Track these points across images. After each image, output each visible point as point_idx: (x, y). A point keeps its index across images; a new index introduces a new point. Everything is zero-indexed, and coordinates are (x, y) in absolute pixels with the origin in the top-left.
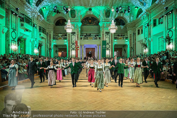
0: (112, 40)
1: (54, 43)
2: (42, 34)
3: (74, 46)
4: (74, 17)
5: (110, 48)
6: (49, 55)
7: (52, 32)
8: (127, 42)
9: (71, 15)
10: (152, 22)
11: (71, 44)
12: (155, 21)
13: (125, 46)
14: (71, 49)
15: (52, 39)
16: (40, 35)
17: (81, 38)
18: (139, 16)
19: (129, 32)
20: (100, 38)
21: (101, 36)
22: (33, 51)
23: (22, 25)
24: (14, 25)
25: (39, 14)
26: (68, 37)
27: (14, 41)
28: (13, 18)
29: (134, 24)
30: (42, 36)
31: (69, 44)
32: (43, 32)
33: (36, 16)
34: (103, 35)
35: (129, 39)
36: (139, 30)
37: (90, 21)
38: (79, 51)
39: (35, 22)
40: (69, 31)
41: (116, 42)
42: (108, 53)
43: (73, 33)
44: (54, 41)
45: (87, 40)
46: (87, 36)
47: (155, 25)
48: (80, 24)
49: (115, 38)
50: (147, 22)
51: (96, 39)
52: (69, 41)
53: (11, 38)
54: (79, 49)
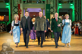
8: (72, 6)
14: (13, 12)
17: (24, 2)
20: (44, 2)
31: (11, 7)
45: (30, 4)
51: (40, 2)
54: (22, 12)
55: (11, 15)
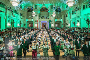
0: (54, 19)
1: (27, 20)
2: (21, 17)
3: (36, 22)
4: (37, 8)
5: (53, 23)
6: (24, 26)
7: (26, 15)
9: (35, 7)
10: (72, 12)
11: (35, 21)
12: (73, 12)
13: (61, 22)
15: (26, 19)
16: (20, 17)
17: (40, 18)
18: (67, 9)
19: (63, 16)
20: (48, 18)
21: (49, 17)
22: (17, 25)
23: (12, 14)
24: (9, 15)
25: (20, 8)
26: (33, 18)
27: (9, 21)
28: (8, 12)
29: (65, 12)
30: (21, 18)
31: (34, 21)
32: (22, 16)
33: (18, 9)
34: (50, 17)
35: (62, 19)
36: (67, 15)
37: (44, 10)
38: (38, 25)
39: (18, 12)
40: (34, 16)
41: (56, 20)
42: (52, 25)
43: (36, 16)
44: (27, 19)
45: (42, 19)
46: (43, 17)
47: (73, 13)
48: (39, 12)
49: (56, 18)
50: (70, 12)
51: (47, 19)
52: (34, 19)
53: (8, 21)
54: (38, 23)
55: (34, 25)
